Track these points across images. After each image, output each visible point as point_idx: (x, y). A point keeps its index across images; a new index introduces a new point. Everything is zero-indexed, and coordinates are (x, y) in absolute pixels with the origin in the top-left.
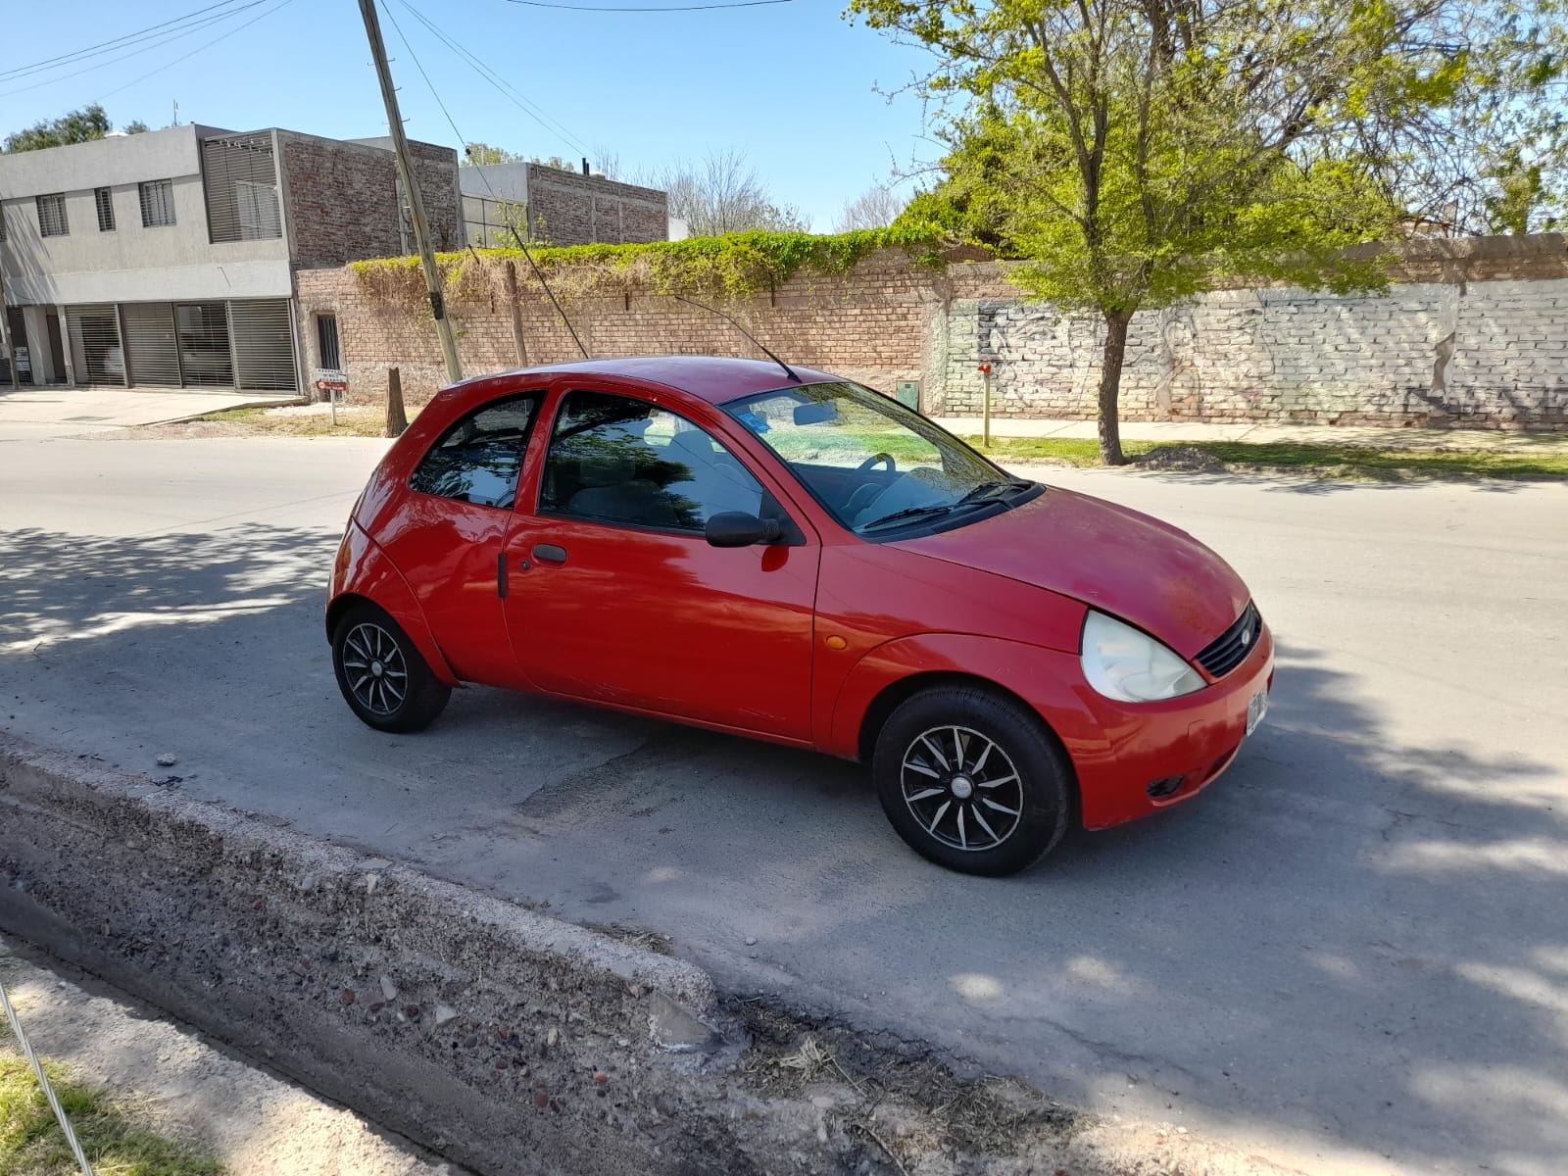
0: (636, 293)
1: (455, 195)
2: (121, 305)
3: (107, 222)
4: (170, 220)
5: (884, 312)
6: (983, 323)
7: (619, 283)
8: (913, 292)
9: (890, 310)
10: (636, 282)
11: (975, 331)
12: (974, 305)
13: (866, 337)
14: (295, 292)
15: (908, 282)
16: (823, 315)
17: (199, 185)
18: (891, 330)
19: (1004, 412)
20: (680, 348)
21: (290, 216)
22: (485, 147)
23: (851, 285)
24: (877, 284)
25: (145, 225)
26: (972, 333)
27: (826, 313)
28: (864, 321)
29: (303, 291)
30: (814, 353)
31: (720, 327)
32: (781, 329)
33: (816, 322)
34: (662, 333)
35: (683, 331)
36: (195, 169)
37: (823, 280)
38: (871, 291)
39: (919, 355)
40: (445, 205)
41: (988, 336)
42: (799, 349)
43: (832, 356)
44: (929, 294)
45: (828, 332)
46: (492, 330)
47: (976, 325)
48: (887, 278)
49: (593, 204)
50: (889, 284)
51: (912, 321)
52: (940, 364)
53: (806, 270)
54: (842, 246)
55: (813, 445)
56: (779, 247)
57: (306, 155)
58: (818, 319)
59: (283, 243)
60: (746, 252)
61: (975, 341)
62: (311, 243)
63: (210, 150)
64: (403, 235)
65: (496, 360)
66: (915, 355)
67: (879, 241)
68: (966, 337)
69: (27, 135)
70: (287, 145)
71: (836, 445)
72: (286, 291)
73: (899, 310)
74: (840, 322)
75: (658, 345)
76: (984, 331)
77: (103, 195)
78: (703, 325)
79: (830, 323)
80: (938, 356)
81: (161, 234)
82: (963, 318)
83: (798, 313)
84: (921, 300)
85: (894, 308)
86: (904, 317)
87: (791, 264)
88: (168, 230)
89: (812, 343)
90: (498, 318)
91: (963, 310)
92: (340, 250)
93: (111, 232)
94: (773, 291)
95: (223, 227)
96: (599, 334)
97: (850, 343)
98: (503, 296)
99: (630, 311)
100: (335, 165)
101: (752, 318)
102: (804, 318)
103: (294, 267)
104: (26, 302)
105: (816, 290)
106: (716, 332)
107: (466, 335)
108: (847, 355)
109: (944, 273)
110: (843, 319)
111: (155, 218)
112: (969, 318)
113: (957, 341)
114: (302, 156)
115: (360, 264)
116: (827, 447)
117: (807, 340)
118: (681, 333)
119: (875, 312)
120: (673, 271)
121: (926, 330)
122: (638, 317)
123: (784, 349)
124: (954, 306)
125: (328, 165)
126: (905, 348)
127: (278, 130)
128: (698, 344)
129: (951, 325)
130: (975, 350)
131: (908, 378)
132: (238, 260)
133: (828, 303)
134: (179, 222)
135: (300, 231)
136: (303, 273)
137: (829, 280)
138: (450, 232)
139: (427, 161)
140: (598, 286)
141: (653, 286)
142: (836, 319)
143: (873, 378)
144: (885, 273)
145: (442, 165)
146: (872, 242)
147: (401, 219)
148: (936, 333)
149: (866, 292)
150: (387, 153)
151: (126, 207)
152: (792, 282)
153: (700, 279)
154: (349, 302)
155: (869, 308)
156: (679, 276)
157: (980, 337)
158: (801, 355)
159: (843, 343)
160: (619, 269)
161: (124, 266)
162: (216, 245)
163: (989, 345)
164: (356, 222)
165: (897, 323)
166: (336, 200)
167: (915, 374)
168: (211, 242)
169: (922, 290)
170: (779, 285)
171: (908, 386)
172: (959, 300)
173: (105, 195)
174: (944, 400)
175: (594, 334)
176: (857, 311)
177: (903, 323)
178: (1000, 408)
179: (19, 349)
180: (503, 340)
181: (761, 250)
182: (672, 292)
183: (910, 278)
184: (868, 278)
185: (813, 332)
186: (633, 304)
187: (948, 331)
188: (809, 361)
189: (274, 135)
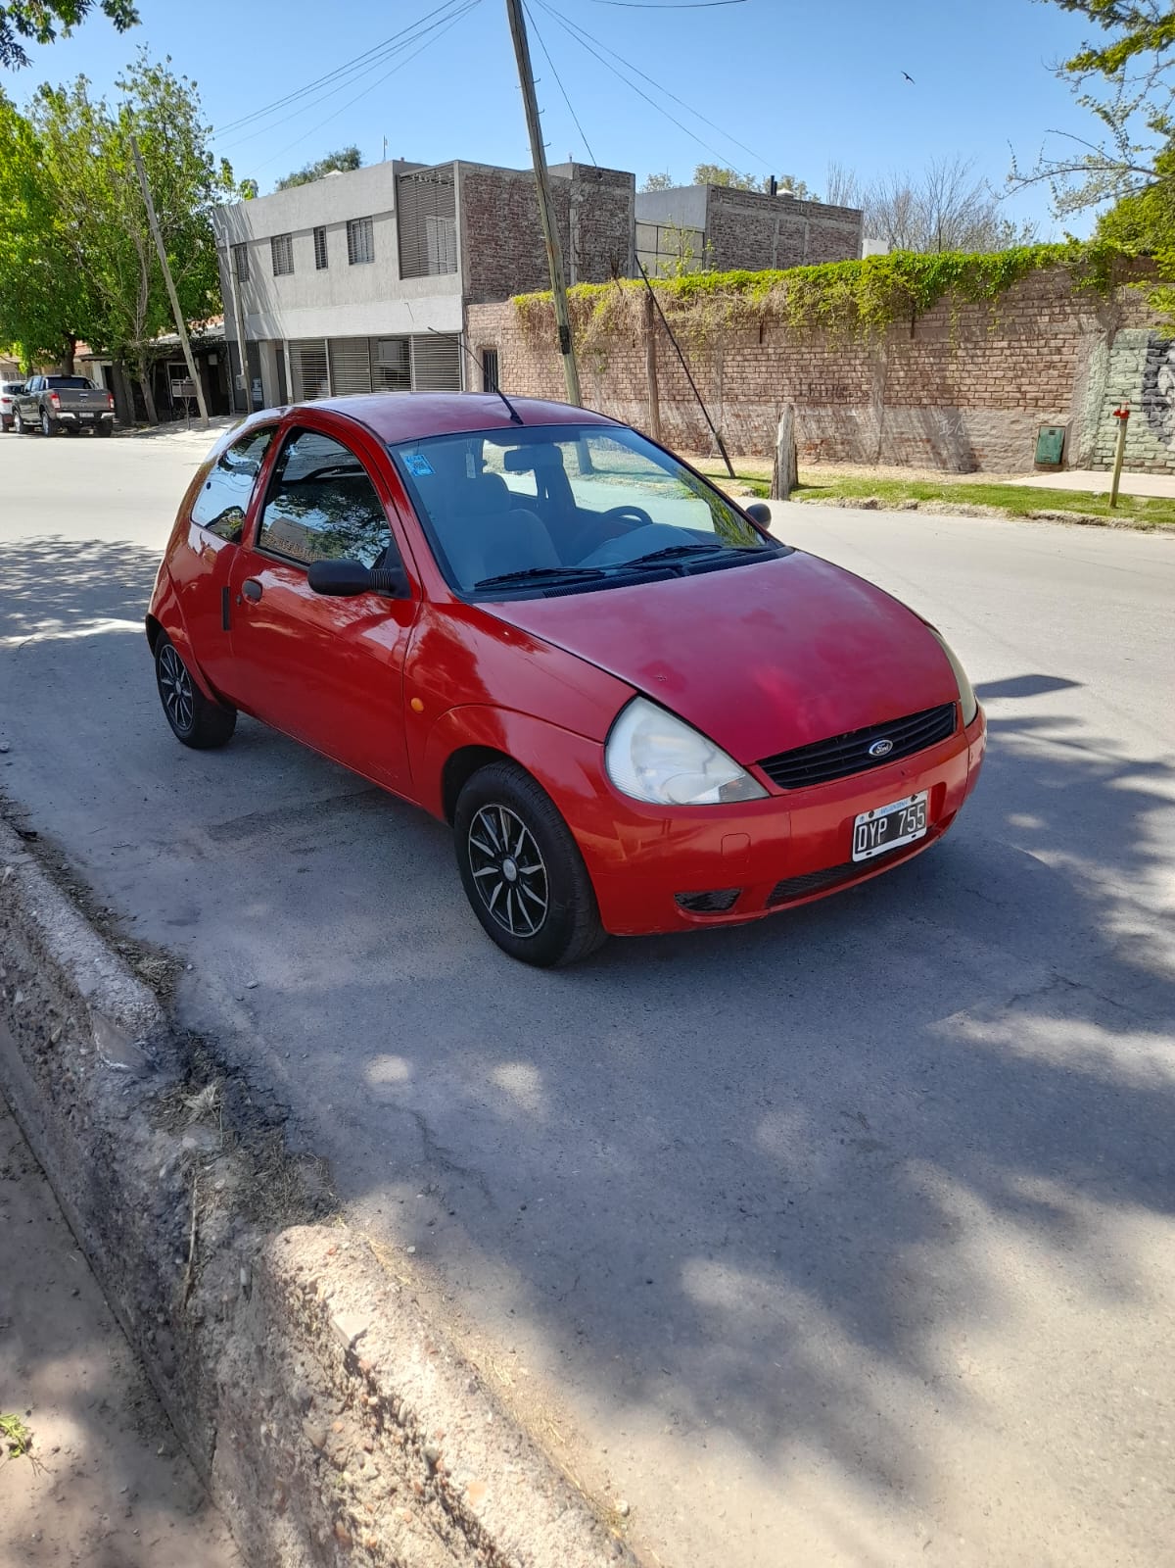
0: (771, 324)
1: (629, 223)
2: (330, 340)
3: (322, 263)
4: (370, 259)
5: (1036, 344)
6: (1152, 358)
7: (753, 313)
8: (1073, 322)
9: (1043, 342)
10: (769, 311)
11: (1141, 368)
12: (1143, 337)
13: (1011, 374)
14: (465, 326)
15: (1068, 309)
16: (966, 349)
17: (394, 221)
18: (1041, 365)
19: (1165, 466)
20: (810, 385)
21: (465, 251)
22: (715, 168)
23: (1000, 313)
24: (1031, 311)
25: (351, 263)
26: (1136, 371)
27: (970, 346)
28: (1012, 355)
29: (472, 326)
30: (951, 392)
31: (853, 362)
32: (917, 363)
33: (956, 357)
34: (793, 369)
35: (815, 366)
36: (391, 206)
37: (970, 307)
38: (1023, 320)
39: (1070, 396)
40: (618, 234)
41: (1156, 374)
42: (935, 386)
43: (970, 395)
44: (1090, 322)
45: (969, 367)
46: (632, 365)
47: (1142, 361)
48: (1044, 304)
49: (777, 226)
50: (1046, 311)
51: (1067, 355)
52: (1093, 407)
53: (953, 295)
54: (995, 267)
55: (914, 495)
56: (925, 270)
57: (484, 187)
58: (960, 353)
59: (458, 277)
60: (887, 277)
61: (1139, 380)
62: (483, 277)
63: (405, 185)
64: (572, 267)
65: (632, 397)
66: (1066, 396)
67: (1038, 260)
68: (1129, 375)
69: (293, 177)
70: (467, 178)
71: (939, 496)
72: (456, 325)
73: (1053, 343)
74: (984, 356)
75: (787, 381)
76: (1153, 368)
77: (319, 233)
78: (835, 360)
79: (972, 357)
80: (1092, 398)
81: (363, 271)
82: (1128, 352)
83: (939, 346)
84: (1081, 331)
85: (1047, 341)
86: (1059, 350)
87: (936, 289)
88: (368, 266)
89: (950, 382)
90: (637, 352)
91: (1129, 342)
92: (511, 284)
93: (325, 270)
94: (913, 321)
95: (413, 265)
96: (730, 370)
97: (992, 382)
98: (639, 328)
99: (764, 345)
100: (511, 196)
101: (888, 352)
102: (945, 352)
103: (467, 302)
104: (263, 338)
105: (960, 319)
106: (847, 368)
107: (607, 371)
108: (987, 395)
109: (1112, 298)
110: (987, 353)
111: (360, 256)
112: (1136, 352)
113: (1118, 380)
114: (481, 188)
115: (521, 298)
116: (930, 497)
117: (944, 378)
118: (812, 369)
119: (1025, 344)
120: (808, 300)
121: (1082, 367)
122: (771, 351)
123: (919, 387)
124: (1119, 337)
125: (506, 196)
126: (1054, 387)
127: (460, 162)
128: (828, 382)
129: (1112, 360)
130: (1138, 390)
131: (1054, 423)
132: (421, 295)
133: (973, 334)
134: (377, 259)
135: (474, 266)
136: (472, 307)
137: (977, 307)
138: (621, 262)
139: (603, 188)
140: (732, 317)
141: (786, 316)
142: (979, 352)
143: (1013, 422)
144: (1042, 298)
145: (618, 192)
146: (1030, 263)
147: (572, 250)
148: (1093, 370)
149: (1017, 320)
150: (564, 181)
151: (337, 242)
152: (936, 309)
153: (836, 309)
154: (509, 337)
155: (1019, 340)
156: (814, 305)
157: (1146, 375)
158: (936, 394)
159: (985, 381)
160: (755, 298)
161: (333, 303)
162: (405, 280)
163: (1156, 385)
164: (528, 255)
165: (1048, 358)
166: (510, 231)
167: (1062, 419)
168: (401, 278)
169: (1084, 318)
170: (922, 314)
171: (1052, 433)
172: (1126, 331)
173: (322, 234)
174: (1093, 450)
175: (726, 370)
176: (1004, 344)
177: (1056, 358)
178: (1160, 461)
179: (256, 381)
180: (641, 376)
181: (905, 273)
182: (806, 323)
183: (1071, 304)
184: (1022, 305)
185: (953, 367)
186: (766, 337)
187: (1108, 369)
188: (944, 402)
189: (456, 167)
